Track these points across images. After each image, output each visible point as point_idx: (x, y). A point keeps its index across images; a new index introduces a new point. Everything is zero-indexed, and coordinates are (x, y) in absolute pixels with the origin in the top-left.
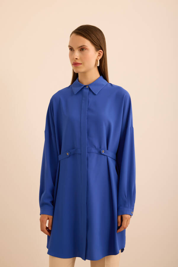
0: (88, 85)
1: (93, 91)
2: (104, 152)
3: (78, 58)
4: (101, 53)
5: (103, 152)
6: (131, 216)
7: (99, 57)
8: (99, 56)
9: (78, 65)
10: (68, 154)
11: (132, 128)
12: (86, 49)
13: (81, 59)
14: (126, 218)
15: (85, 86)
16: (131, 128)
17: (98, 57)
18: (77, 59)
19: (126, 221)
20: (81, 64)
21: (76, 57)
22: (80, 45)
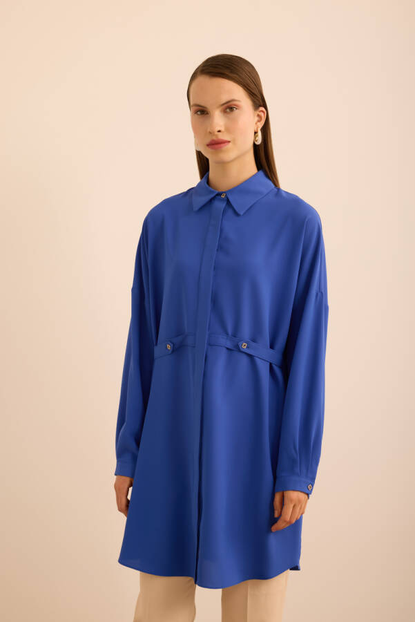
0: (225, 192)
1: (235, 207)
2: (247, 347)
3: (222, 129)
4: (262, 114)
5: (244, 346)
6: (308, 495)
7: (258, 123)
8: (259, 121)
9: (222, 145)
10: (169, 347)
11: (319, 294)
12: (237, 107)
13: (228, 130)
14: (291, 501)
15: (219, 194)
16: (317, 294)
17: (256, 124)
18: (219, 131)
19: (292, 506)
20: (229, 142)
21: (219, 129)
22: (225, 98)
